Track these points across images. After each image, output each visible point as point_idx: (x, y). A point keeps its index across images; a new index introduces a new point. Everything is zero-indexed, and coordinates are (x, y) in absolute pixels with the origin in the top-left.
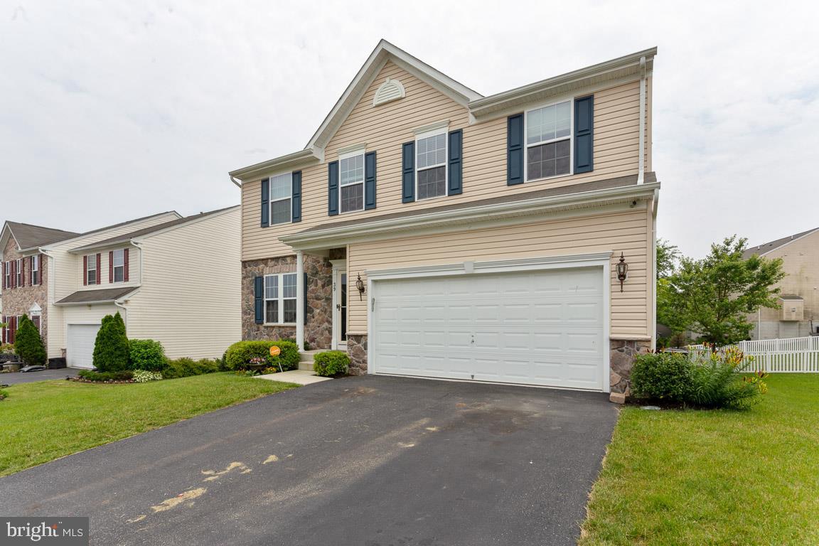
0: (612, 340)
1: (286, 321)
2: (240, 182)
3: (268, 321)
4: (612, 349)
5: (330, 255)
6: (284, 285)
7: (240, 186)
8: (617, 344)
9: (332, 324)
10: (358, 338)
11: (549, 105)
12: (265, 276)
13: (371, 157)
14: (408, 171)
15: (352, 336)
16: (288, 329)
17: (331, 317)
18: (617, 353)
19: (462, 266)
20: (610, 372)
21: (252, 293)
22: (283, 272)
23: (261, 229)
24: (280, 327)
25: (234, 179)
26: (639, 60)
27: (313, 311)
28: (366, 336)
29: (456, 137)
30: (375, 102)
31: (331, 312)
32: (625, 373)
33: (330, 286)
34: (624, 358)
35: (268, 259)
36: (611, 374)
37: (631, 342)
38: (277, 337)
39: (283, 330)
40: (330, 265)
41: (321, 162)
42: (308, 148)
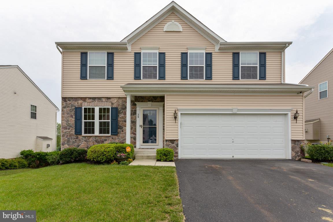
0: (292, 140)
1: (100, 133)
2: (61, 50)
3: (85, 133)
4: (292, 143)
5: (135, 99)
6: (100, 113)
7: (61, 53)
8: (294, 141)
9: (136, 135)
10: (172, 141)
11: (250, 52)
12: (83, 108)
13: (162, 55)
14: (184, 65)
15: (168, 140)
16: (103, 137)
17: (136, 131)
18: (294, 145)
19: (232, 110)
20: (291, 152)
21: (72, 116)
22: (99, 106)
23: (80, 80)
24: (96, 136)
25: (58, 47)
26: (286, 45)
27: (122, 128)
28: (178, 140)
29: (209, 56)
30: (165, 30)
31: (135, 129)
32: (297, 152)
33: (135, 115)
34: (296, 147)
35: (86, 98)
36: (292, 152)
37: (298, 141)
38: (93, 142)
39: (99, 138)
40: (135, 105)
41: (128, 51)
42: (123, 41)
